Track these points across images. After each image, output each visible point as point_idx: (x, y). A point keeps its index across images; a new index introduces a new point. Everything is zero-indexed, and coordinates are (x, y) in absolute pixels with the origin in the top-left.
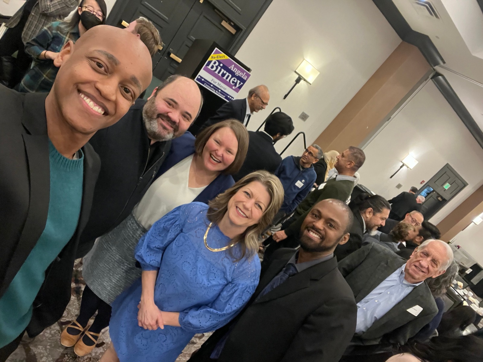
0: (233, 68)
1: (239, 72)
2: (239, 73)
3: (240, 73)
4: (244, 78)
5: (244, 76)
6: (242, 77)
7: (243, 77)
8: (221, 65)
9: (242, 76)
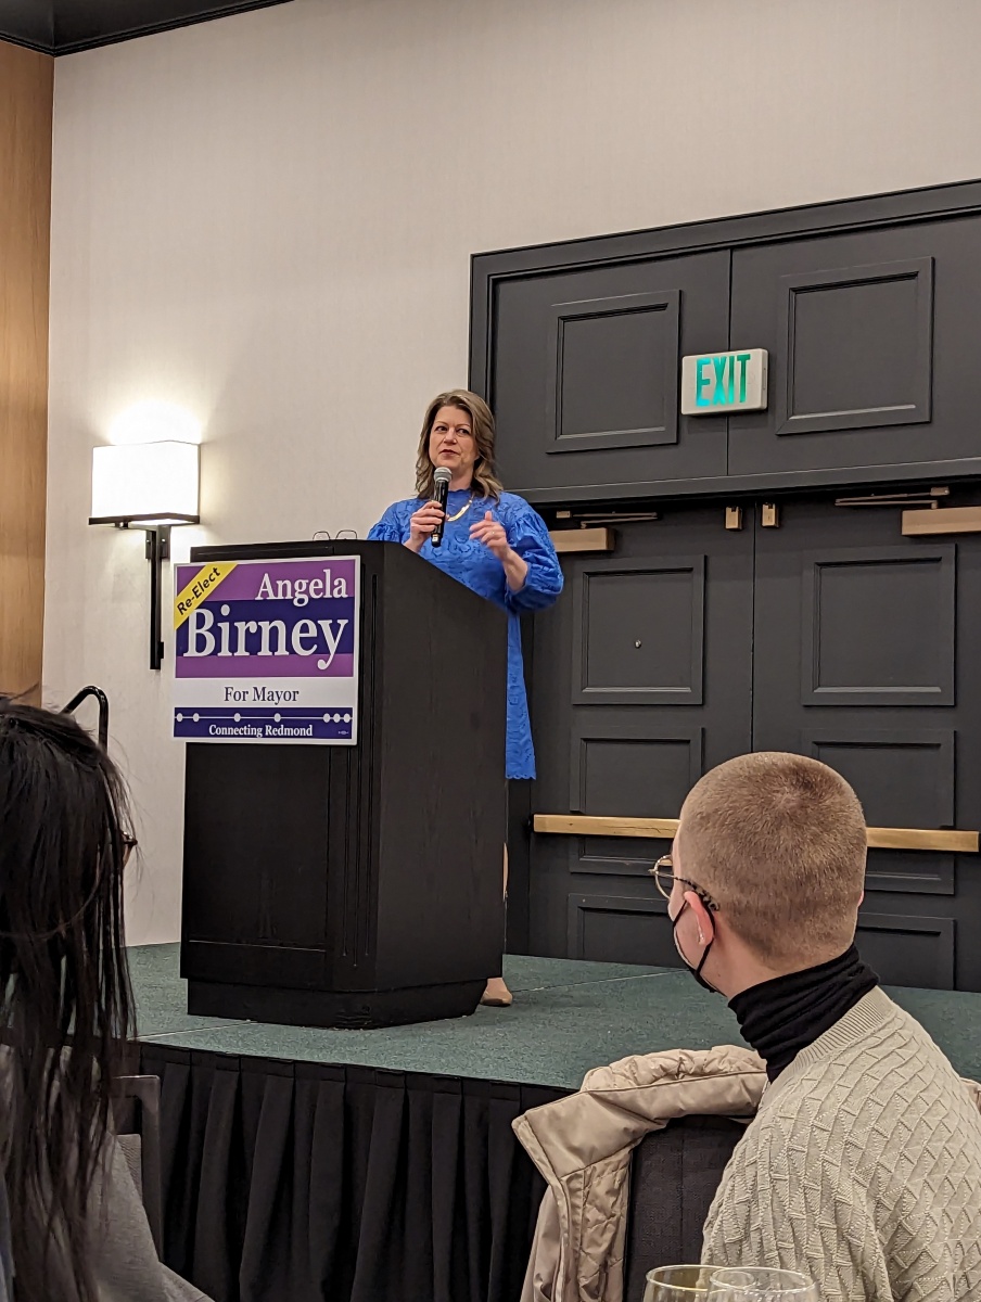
0: (269, 589)
1: (301, 585)
2: (304, 588)
3: (308, 585)
4: (336, 595)
5: (333, 587)
6: (328, 595)
7: (332, 593)
8: (225, 610)
9: (324, 590)
